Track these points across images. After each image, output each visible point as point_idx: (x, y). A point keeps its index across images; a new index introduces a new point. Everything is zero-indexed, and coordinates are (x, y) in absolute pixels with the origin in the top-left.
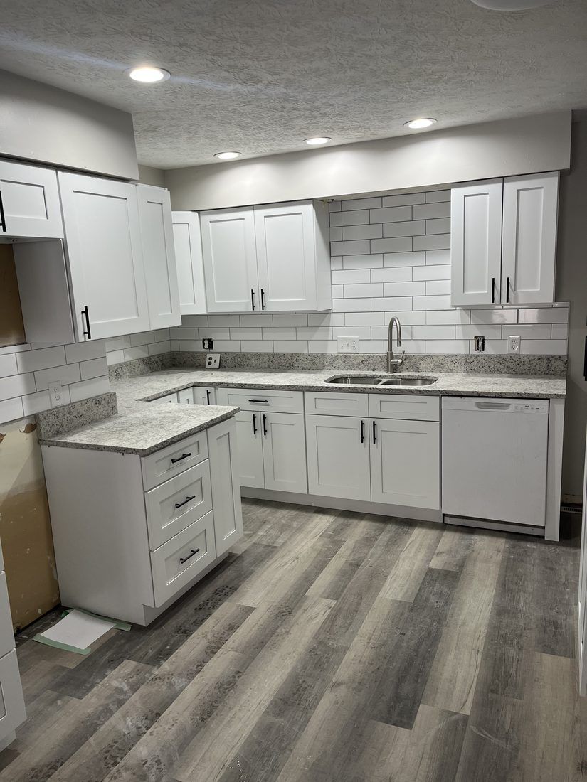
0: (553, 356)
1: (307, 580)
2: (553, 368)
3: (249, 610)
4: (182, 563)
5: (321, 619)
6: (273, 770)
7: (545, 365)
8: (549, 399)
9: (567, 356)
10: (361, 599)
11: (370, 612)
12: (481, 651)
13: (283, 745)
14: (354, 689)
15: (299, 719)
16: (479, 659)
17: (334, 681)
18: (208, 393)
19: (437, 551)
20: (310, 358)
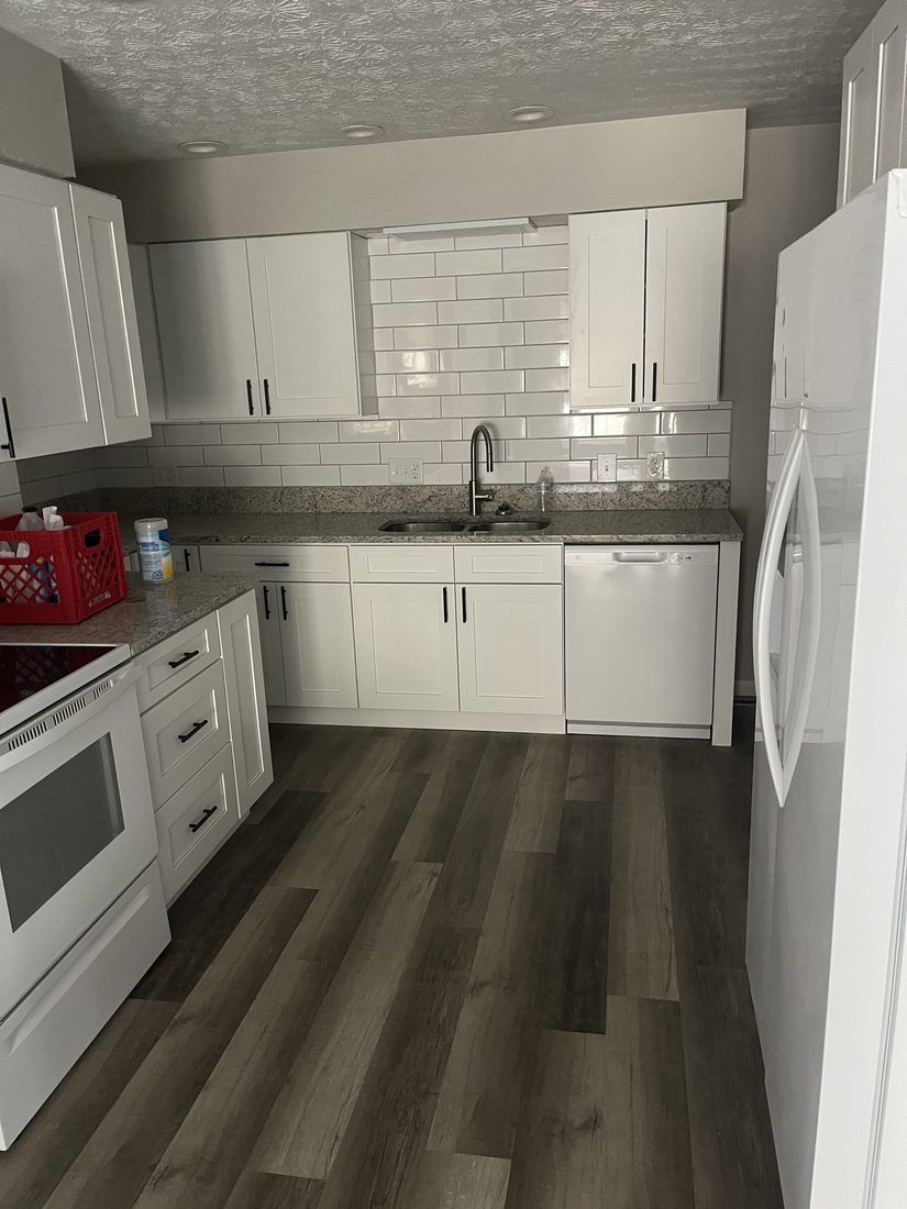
0: (710, 482)
1: (390, 836)
2: (710, 499)
3: (309, 895)
4: (194, 831)
5: (427, 892)
6: (417, 1129)
7: (699, 495)
8: (719, 543)
9: (729, 481)
10: (479, 857)
11: (497, 873)
12: (670, 909)
13: (424, 1087)
14: (506, 988)
15: (434, 1045)
16: (671, 921)
17: (472, 981)
18: (187, 555)
19: (570, 775)
20: (345, 494)
